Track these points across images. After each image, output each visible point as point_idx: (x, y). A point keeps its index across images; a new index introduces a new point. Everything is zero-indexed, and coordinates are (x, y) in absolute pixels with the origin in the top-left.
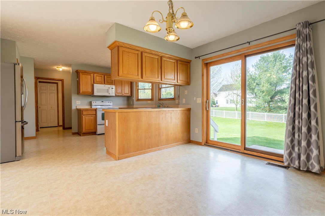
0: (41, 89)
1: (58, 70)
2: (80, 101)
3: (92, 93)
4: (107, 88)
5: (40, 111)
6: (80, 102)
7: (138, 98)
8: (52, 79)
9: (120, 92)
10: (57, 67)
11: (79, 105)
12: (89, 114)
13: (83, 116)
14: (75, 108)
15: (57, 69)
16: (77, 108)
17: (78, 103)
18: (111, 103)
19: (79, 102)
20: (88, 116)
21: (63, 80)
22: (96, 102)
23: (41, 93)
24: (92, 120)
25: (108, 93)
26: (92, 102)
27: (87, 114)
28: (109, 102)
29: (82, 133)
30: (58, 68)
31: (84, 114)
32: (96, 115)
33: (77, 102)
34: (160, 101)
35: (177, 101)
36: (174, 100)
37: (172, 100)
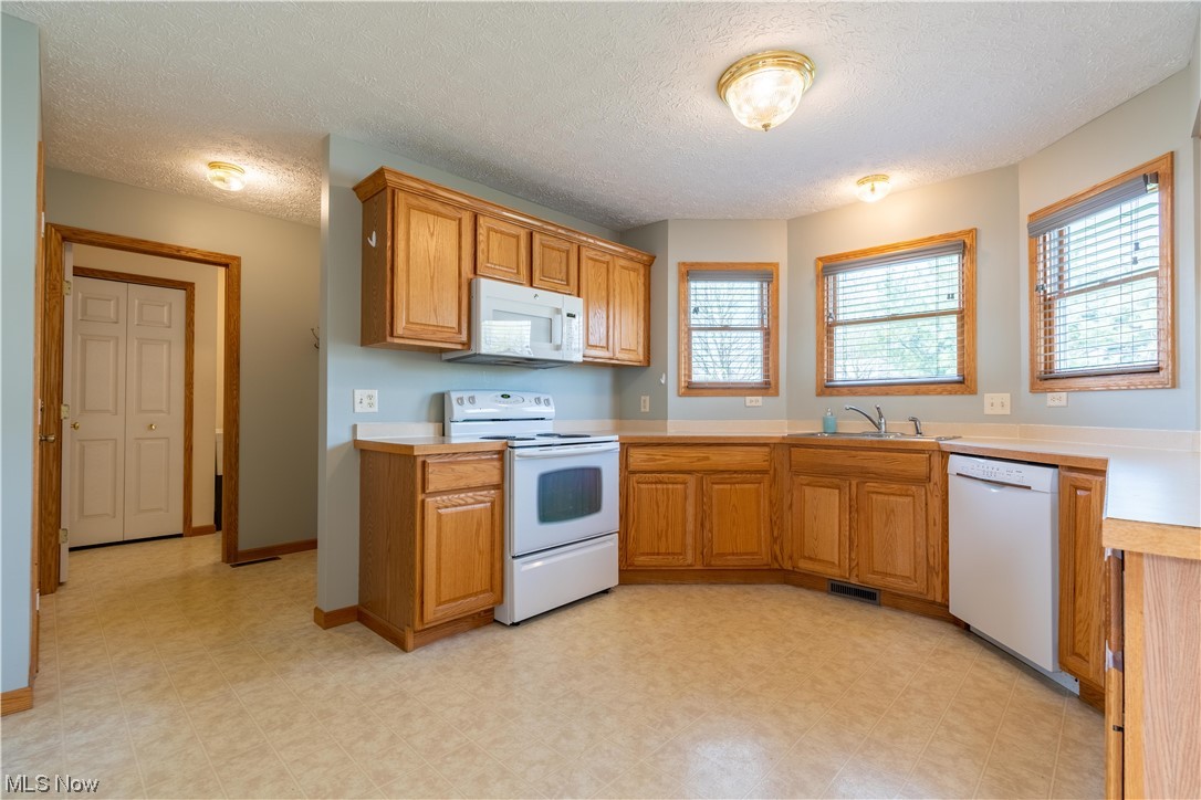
0: (84, 312)
1: (218, 184)
2: (375, 393)
3: (464, 337)
4: (547, 314)
5: (78, 446)
6: (376, 400)
7: (690, 376)
8: (170, 247)
9: (603, 343)
10: (212, 165)
11: (368, 417)
12: (462, 484)
13: (429, 501)
14: (346, 437)
15: (210, 175)
16: (356, 442)
17: (366, 401)
18: (547, 402)
19: (370, 397)
20: (455, 498)
21: (238, 259)
22: (472, 400)
23: (84, 342)
24: (479, 524)
25: (548, 345)
26: (454, 396)
27: (454, 485)
28: (538, 401)
29: (418, 627)
30: (219, 173)
31: (431, 488)
32: (502, 487)
33: (358, 393)
34: (831, 395)
35: (994, 402)
36: (963, 393)
37: (950, 393)
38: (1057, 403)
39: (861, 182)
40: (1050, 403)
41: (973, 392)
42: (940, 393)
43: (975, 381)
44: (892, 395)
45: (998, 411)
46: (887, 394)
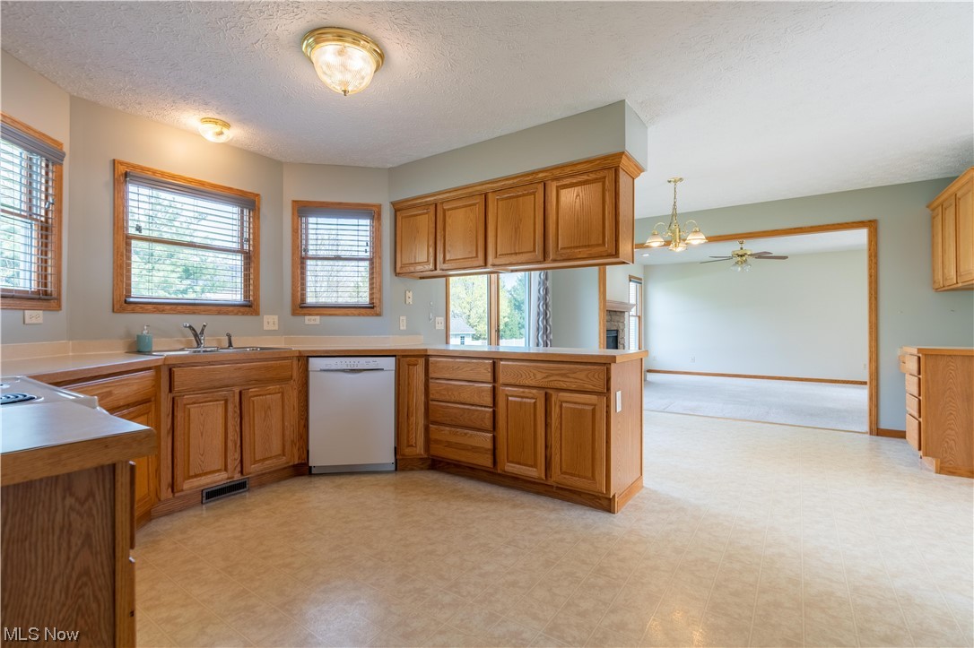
34: (133, 311)
35: (270, 321)
36: (252, 315)
37: (243, 314)
38: (312, 323)
39: (206, 120)
40: (307, 322)
41: (257, 313)
42: (237, 314)
43: (258, 305)
44: (199, 314)
45: (272, 327)
46: (194, 313)
